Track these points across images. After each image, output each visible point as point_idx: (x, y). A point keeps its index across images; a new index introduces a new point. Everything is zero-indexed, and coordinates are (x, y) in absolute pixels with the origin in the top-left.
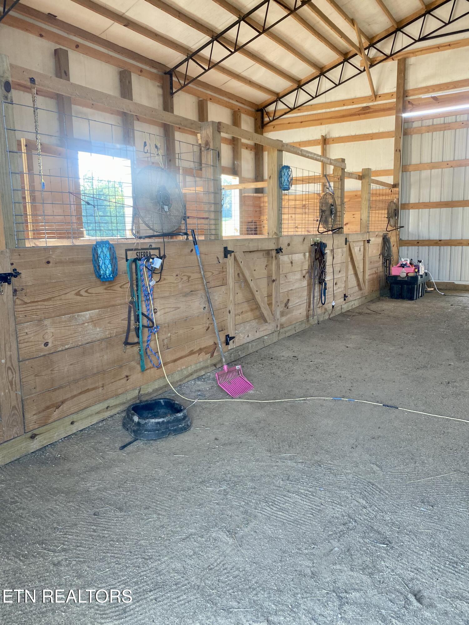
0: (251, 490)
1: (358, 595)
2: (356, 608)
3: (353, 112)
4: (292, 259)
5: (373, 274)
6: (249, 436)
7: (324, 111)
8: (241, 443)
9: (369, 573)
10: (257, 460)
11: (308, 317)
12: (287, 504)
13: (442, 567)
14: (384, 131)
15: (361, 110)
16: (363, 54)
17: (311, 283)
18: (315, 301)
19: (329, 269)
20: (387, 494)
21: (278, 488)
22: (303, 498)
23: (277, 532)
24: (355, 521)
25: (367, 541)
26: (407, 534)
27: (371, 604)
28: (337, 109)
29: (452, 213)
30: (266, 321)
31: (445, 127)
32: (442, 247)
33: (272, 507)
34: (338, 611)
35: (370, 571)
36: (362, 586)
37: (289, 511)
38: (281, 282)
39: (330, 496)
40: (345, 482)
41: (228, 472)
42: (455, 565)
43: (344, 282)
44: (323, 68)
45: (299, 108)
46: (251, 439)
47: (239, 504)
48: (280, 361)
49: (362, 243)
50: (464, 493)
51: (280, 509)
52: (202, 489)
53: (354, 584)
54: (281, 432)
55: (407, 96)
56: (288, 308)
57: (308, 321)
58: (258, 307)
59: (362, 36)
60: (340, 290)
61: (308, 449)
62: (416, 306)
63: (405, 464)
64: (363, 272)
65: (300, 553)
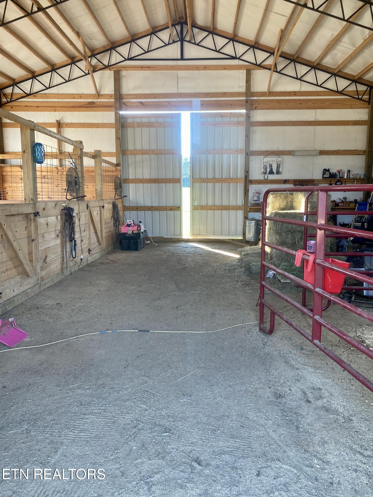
0: (51, 422)
1: (158, 476)
2: (160, 486)
3: (82, 104)
4: (47, 221)
5: (108, 232)
6: (36, 377)
7: (57, 100)
8: (30, 385)
9: (162, 457)
10: (50, 396)
11: (62, 269)
12: (86, 425)
13: (207, 436)
14: (107, 123)
15: (87, 104)
16: (87, 61)
17: (63, 241)
18: (68, 256)
19: (77, 229)
20: (159, 396)
21: (75, 414)
22: (98, 416)
23: (84, 450)
24: (143, 423)
25: (154, 434)
26: (180, 421)
27: (170, 479)
28: (68, 100)
29: (158, 188)
30: (28, 276)
31: (149, 125)
32: (153, 212)
33: (74, 431)
34: (149, 494)
35: (162, 455)
36: (160, 469)
37: (89, 430)
38: (39, 241)
39: (118, 409)
40: (127, 395)
41: (24, 413)
42: (214, 432)
43: (88, 239)
44: (54, 65)
45: (35, 95)
46: (39, 380)
47: (44, 438)
48: (46, 309)
49: (98, 209)
50: (207, 382)
51: (81, 431)
52: (3, 435)
53: (153, 469)
54: (65, 368)
55: (122, 99)
56: (46, 263)
57: (63, 273)
58: (21, 264)
59: (86, 47)
60: (85, 246)
61: (90, 377)
62: (141, 255)
63: (165, 371)
64: (101, 230)
65: (108, 461)
